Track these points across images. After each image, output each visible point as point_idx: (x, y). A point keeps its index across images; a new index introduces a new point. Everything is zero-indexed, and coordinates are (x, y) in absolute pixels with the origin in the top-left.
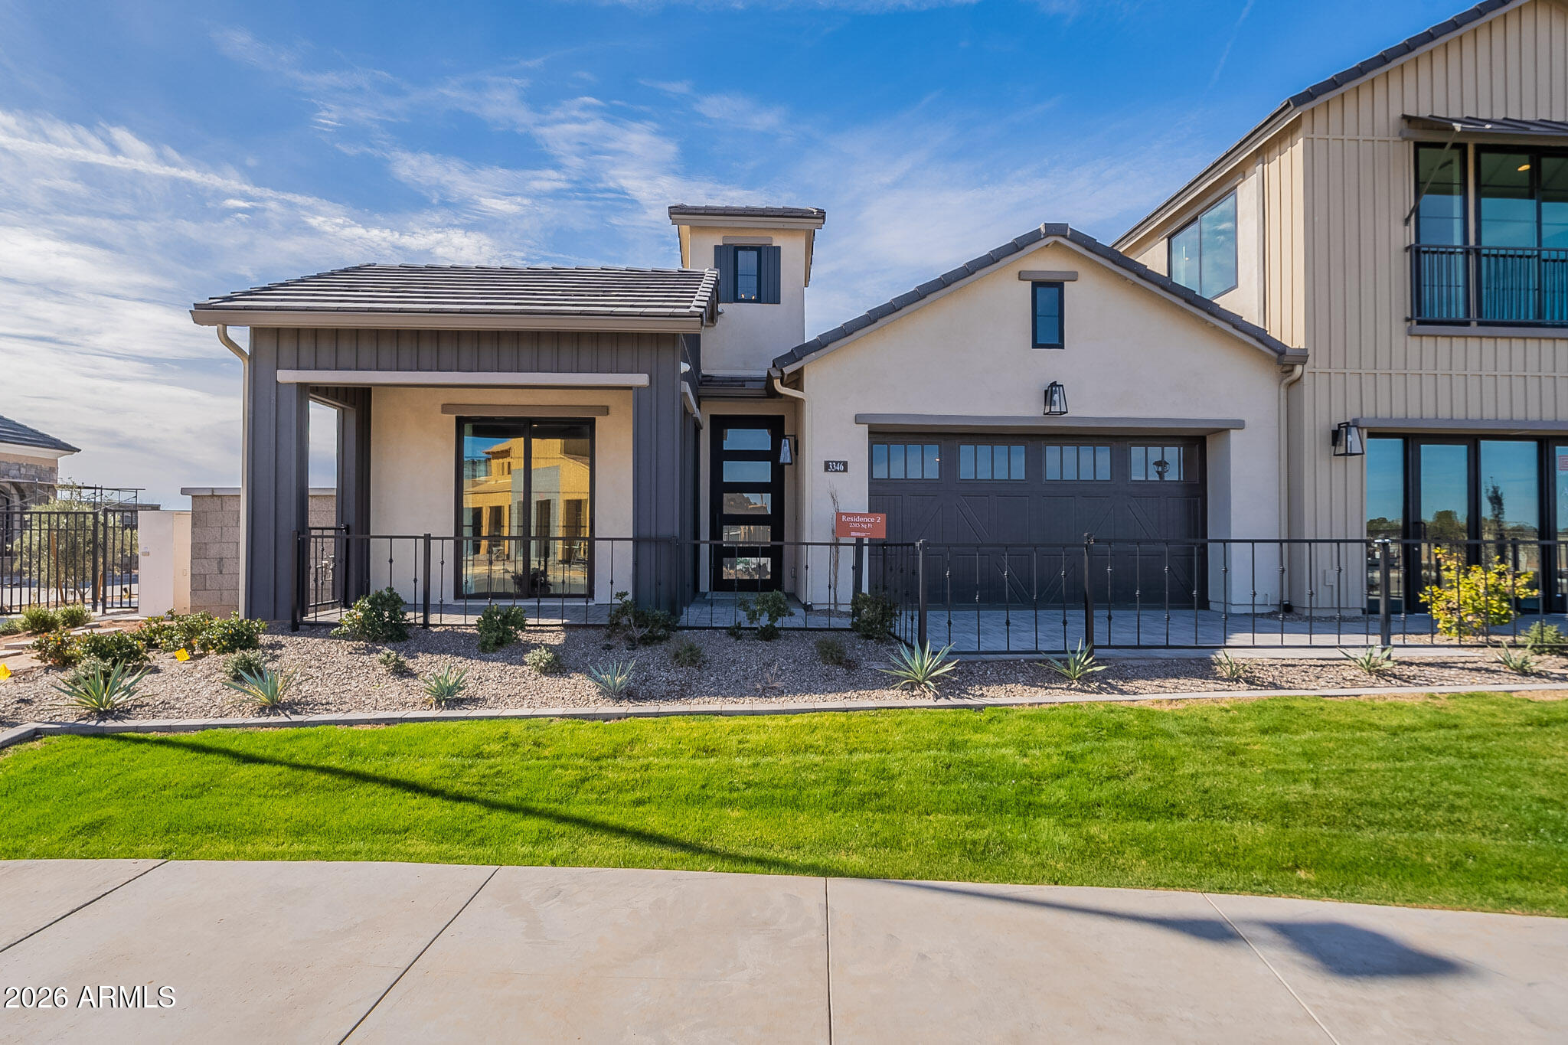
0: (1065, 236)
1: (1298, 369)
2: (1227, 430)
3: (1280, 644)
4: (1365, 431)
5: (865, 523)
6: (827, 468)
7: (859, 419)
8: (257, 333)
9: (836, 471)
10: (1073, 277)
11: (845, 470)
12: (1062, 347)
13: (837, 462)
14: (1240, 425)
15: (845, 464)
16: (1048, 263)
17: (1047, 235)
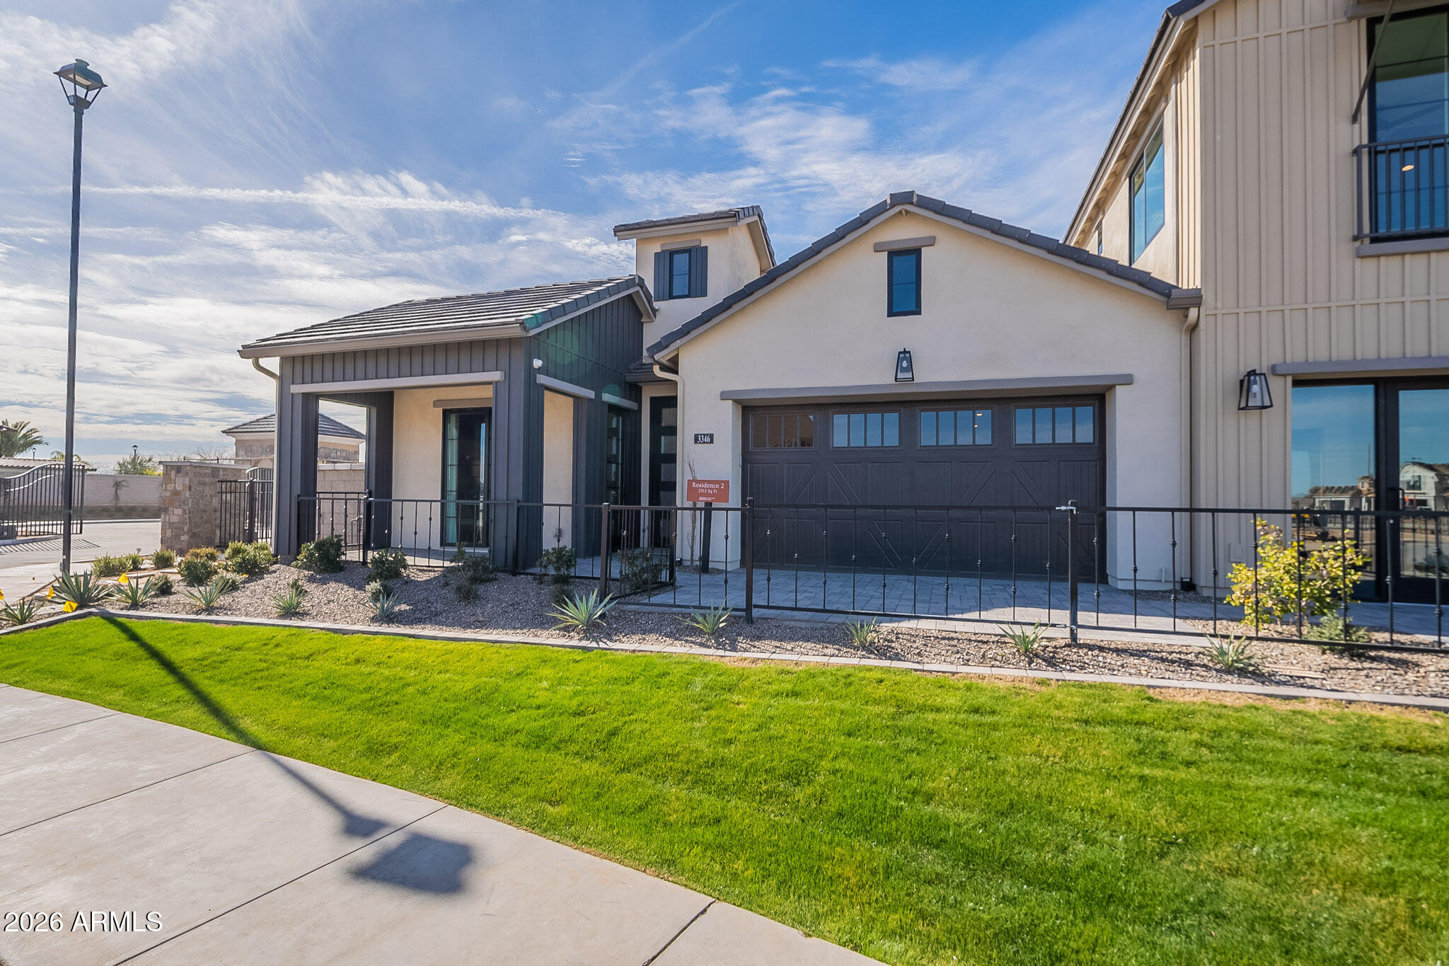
0: (912, 203)
1: (1193, 312)
2: (1112, 387)
3: (1173, 630)
4: (1289, 379)
5: (711, 489)
6: (696, 440)
7: (724, 396)
8: (284, 360)
9: (704, 442)
10: (931, 242)
11: (712, 442)
12: (919, 313)
13: (704, 435)
14: (1127, 380)
15: (711, 436)
16: (903, 232)
17: (892, 206)
